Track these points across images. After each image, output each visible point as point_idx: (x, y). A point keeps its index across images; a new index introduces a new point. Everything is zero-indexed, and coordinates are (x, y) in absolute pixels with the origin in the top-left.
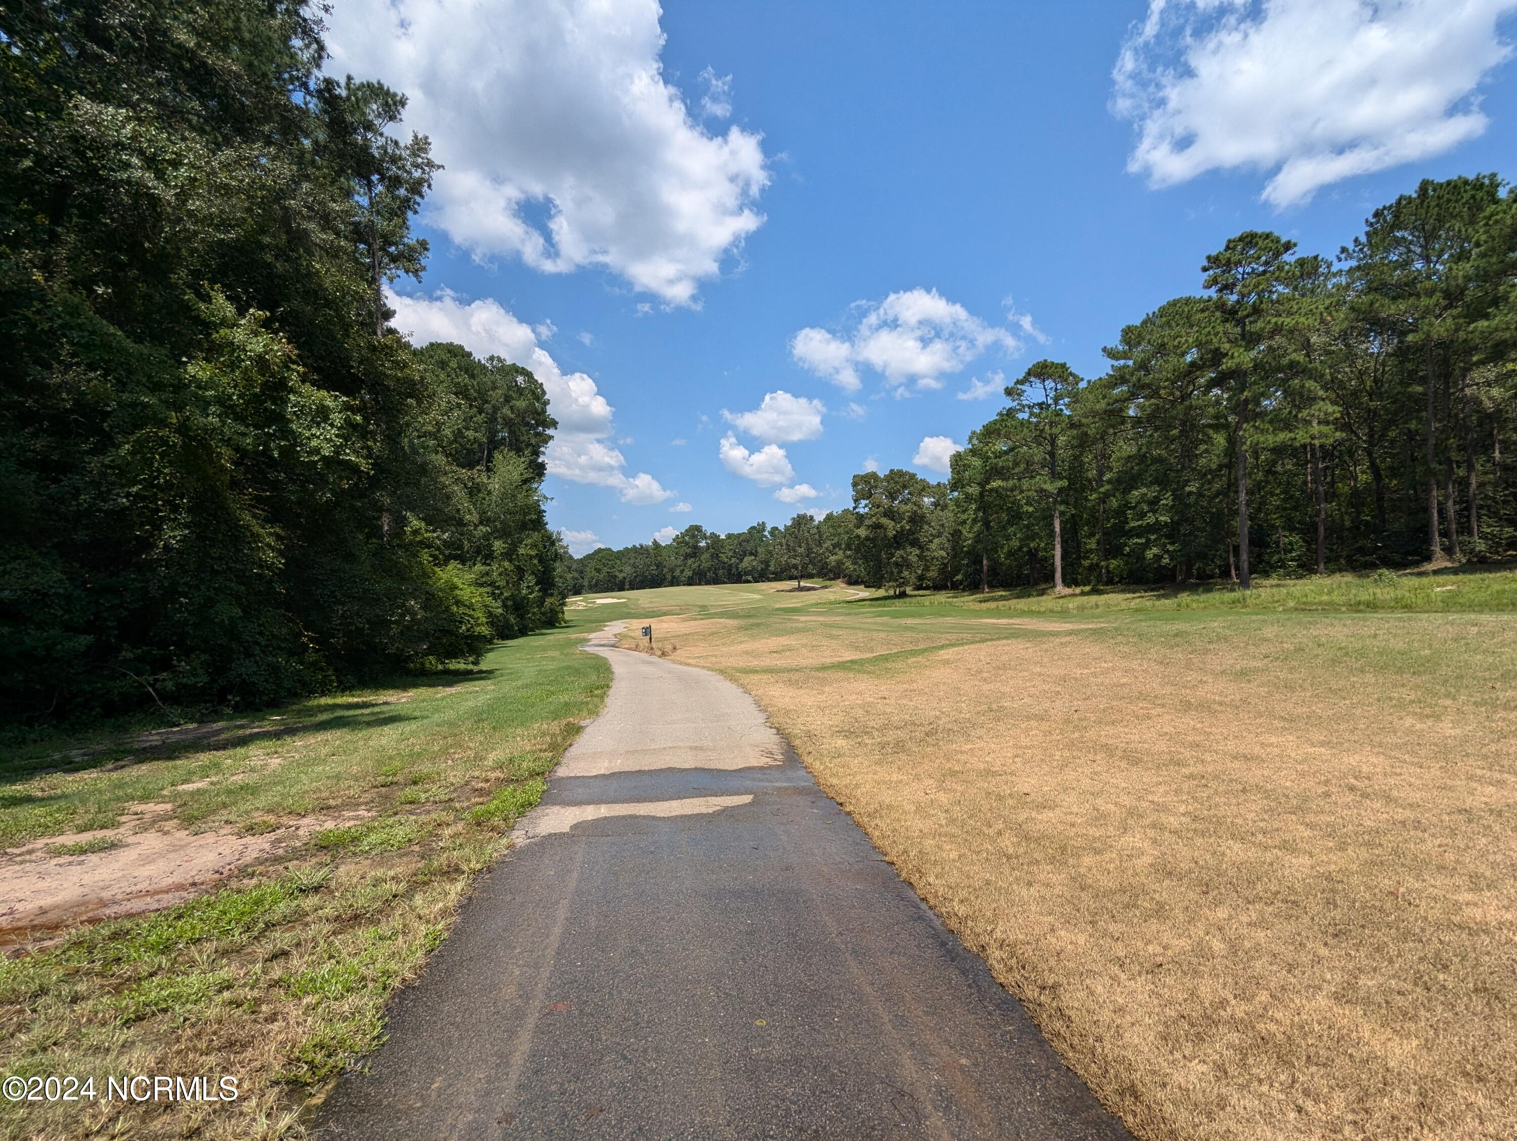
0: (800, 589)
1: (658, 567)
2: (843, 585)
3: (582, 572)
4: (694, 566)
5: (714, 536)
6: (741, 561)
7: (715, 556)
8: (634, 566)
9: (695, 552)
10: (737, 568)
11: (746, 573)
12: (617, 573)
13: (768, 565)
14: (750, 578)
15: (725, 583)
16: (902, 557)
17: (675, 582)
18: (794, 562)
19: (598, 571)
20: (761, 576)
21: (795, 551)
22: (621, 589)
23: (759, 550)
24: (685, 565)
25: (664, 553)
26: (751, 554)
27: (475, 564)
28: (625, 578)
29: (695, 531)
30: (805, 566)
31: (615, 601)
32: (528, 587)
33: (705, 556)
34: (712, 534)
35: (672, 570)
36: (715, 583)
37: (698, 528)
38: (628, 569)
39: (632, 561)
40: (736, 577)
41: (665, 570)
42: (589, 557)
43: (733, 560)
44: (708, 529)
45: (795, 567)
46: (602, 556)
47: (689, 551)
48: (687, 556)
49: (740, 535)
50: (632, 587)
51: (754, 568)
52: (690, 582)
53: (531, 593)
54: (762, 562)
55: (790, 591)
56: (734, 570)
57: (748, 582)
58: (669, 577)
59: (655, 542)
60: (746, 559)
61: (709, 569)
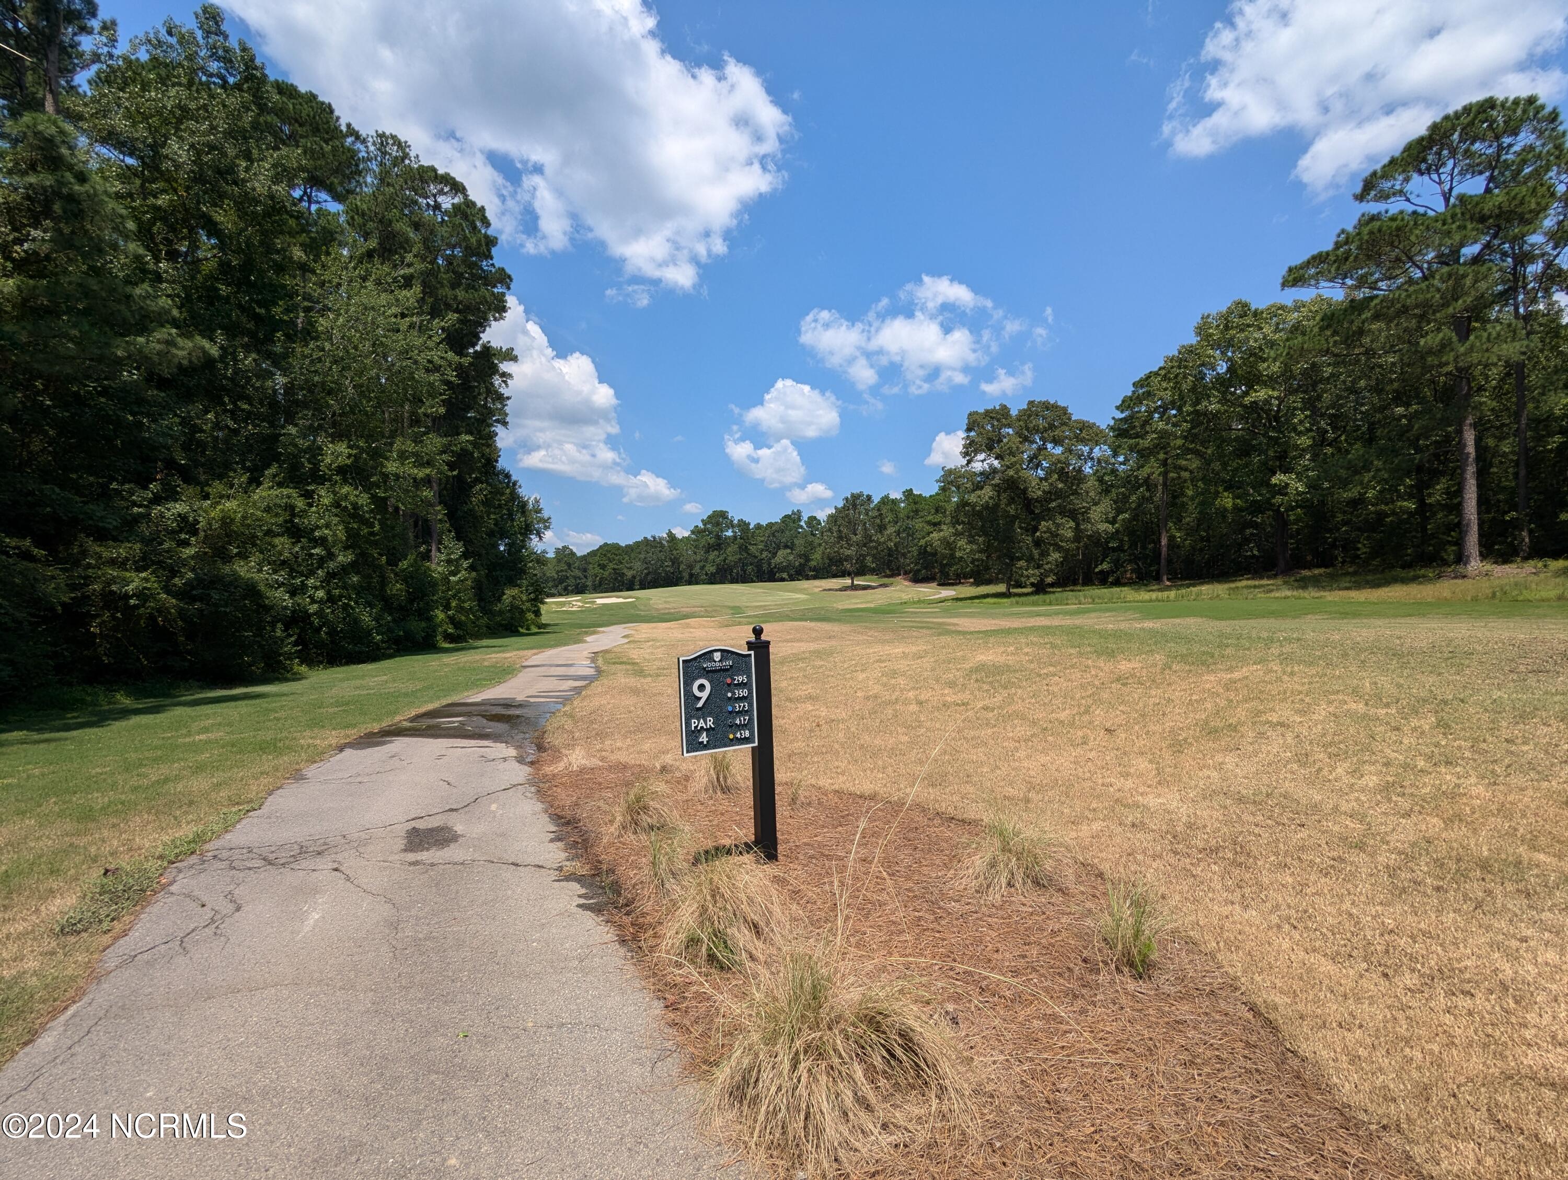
0: (854, 588)
1: (673, 563)
2: (907, 583)
3: (585, 570)
4: (718, 560)
5: (743, 525)
6: (775, 554)
7: (744, 548)
8: (645, 561)
9: (719, 544)
10: (770, 564)
11: (782, 570)
12: (625, 571)
13: (808, 560)
14: (785, 575)
15: (753, 581)
16: (1049, 530)
17: (693, 580)
18: (848, 552)
19: (603, 567)
20: (800, 573)
21: (848, 540)
22: (630, 588)
23: (796, 542)
24: (706, 560)
25: (681, 546)
26: (786, 547)
27: (255, 481)
28: (634, 577)
29: (718, 519)
30: (861, 559)
31: (621, 600)
32: (449, 562)
33: (733, 548)
34: (741, 521)
35: (691, 567)
36: (744, 582)
37: (723, 514)
38: (638, 565)
39: (642, 556)
40: (768, 574)
41: (682, 567)
42: (593, 554)
43: (765, 554)
44: (736, 515)
45: (848, 558)
46: (608, 552)
47: (712, 541)
48: (709, 548)
49: (770, 525)
50: (643, 587)
51: (790, 565)
52: (713, 579)
53: (454, 574)
54: (800, 556)
55: (840, 590)
56: (765, 567)
57: (783, 580)
58: (686, 575)
59: (670, 534)
60: (780, 553)
61: (735, 566)
